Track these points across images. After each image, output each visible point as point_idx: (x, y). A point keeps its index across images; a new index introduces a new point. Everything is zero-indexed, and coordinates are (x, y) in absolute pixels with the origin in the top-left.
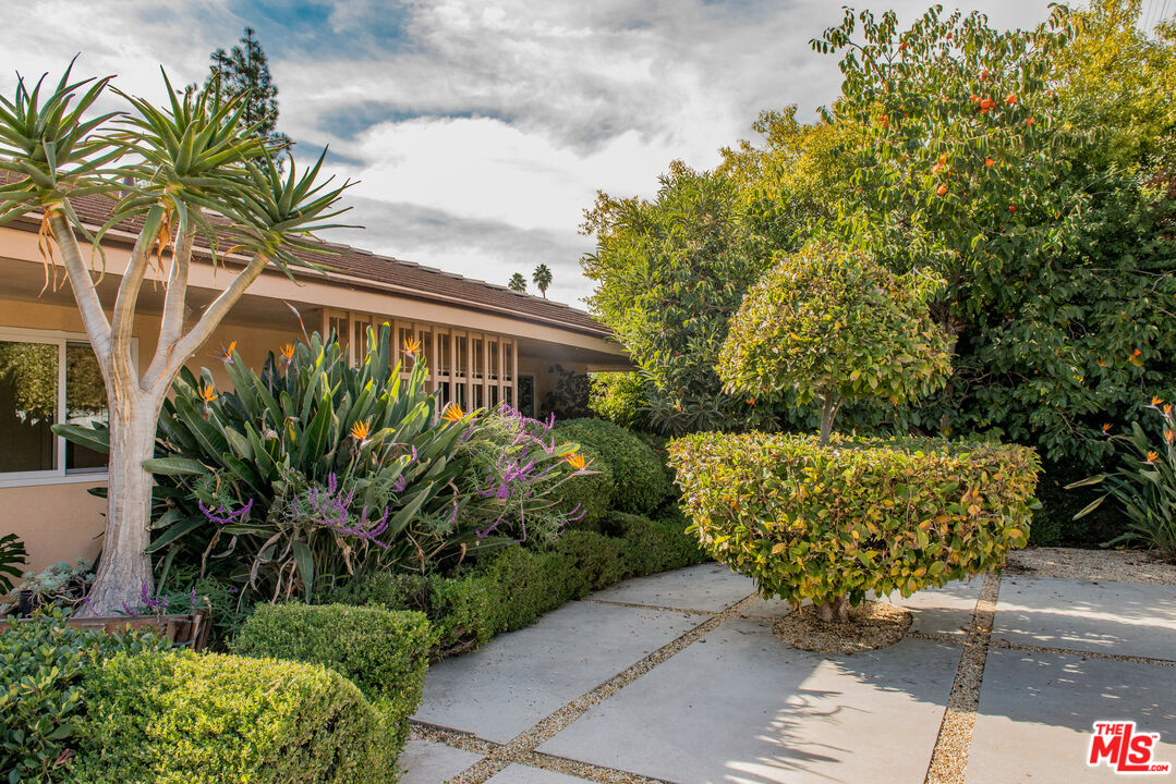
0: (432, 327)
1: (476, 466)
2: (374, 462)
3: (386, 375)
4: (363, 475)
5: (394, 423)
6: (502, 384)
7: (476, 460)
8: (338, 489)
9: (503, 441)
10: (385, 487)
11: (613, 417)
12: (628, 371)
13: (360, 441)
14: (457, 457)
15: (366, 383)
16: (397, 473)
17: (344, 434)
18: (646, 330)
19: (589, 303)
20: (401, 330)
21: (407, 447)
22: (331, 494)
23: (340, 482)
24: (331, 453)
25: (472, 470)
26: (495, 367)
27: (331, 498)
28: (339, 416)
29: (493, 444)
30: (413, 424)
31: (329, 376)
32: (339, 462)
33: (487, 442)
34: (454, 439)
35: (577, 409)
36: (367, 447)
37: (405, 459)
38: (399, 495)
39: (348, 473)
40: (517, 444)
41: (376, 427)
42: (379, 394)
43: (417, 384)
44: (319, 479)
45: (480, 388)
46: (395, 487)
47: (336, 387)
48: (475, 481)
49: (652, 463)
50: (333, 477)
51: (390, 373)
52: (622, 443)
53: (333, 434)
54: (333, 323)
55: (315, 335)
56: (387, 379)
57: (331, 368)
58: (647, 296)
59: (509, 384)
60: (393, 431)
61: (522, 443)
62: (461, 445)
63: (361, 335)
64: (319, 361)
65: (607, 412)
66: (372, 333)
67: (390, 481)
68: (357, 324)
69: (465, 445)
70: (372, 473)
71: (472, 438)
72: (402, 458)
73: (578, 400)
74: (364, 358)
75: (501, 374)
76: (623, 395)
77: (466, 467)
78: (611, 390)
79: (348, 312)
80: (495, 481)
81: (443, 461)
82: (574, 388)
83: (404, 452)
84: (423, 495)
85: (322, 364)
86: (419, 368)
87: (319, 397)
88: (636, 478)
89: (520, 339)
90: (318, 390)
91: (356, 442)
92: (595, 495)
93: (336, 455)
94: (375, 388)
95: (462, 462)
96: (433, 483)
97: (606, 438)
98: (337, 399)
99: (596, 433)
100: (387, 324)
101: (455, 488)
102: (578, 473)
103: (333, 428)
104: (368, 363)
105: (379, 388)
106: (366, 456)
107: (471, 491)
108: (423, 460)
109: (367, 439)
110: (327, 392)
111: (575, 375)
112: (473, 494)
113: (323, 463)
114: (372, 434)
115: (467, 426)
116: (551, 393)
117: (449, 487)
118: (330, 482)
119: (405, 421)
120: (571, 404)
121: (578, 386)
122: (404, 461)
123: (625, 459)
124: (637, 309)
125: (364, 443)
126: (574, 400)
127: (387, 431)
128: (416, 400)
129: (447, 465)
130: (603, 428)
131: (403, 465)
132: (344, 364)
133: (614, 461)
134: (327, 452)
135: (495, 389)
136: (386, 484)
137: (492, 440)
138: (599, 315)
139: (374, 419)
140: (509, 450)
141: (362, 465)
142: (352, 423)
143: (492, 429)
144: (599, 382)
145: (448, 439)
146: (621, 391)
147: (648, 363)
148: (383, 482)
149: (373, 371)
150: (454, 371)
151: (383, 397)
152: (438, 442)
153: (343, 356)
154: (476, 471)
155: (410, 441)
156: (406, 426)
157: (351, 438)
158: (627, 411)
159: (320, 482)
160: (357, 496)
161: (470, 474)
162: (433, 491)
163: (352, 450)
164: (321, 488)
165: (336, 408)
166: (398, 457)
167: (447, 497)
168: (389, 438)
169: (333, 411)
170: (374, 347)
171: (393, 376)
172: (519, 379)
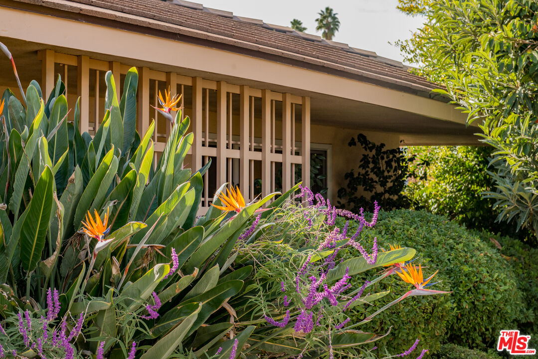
0: (194, 79)
1: (263, 280)
2: (115, 271)
3: (132, 144)
4: (98, 291)
5: (144, 214)
6: (289, 159)
7: (263, 271)
8: (62, 313)
9: (302, 243)
10: (129, 313)
11: (434, 208)
12: (455, 145)
13: (94, 241)
14: (237, 266)
15: (103, 154)
16: (148, 291)
17: (72, 229)
18: (494, 82)
19: (403, 48)
20: (152, 82)
21: (163, 250)
22: (51, 321)
23: (65, 301)
24: (53, 258)
25: (256, 285)
26: (279, 137)
27: (51, 326)
28: (64, 203)
29: (288, 246)
30: (172, 215)
31: (51, 144)
32: (64, 270)
33: (279, 244)
34: (231, 239)
35: (387, 196)
36: (105, 249)
37: (161, 270)
38: (151, 323)
39: (77, 288)
40: (326, 248)
41: (119, 220)
42: (123, 169)
43: (177, 157)
44: (35, 295)
45: (258, 165)
46: (144, 312)
47: (61, 160)
48: (261, 301)
49: (503, 276)
50: (54, 295)
51: (138, 140)
52: (461, 245)
53: (55, 230)
54: (59, 69)
55: (34, 85)
56: (133, 150)
57: (55, 131)
58: (497, 36)
59: (298, 160)
60: (143, 226)
61: (331, 248)
62: (243, 248)
63: (98, 88)
64: (38, 119)
65: (426, 201)
66: (112, 80)
67: (138, 302)
68: (92, 73)
69: (247, 248)
70: (112, 289)
71: (256, 238)
72: (157, 267)
73: (390, 184)
74: (101, 116)
75: (288, 146)
76: (450, 178)
77: (249, 282)
78: (432, 170)
79: (79, 55)
80: (292, 304)
81: (215, 272)
82: (383, 165)
83: (159, 259)
84: (187, 323)
85: (41, 124)
86: (180, 133)
87: (36, 174)
88: (482, 299)
89: (314, 96)
90: (34, 164)
91: (88, 241)
92: (427, 322)
93: (60, 260)
94: (117, 160)
95: (242, 273)
96: (201, 304)
97: (436, 239)
98: (62, 176)
99: (423, 231)
100: (134, 70)
101: (232, 311)
102: (414, 293)
103: (56, 219)
104: (107, 125)
105: (122, 162)
106: (103, 264)
107: (256, 318)
108: (186, 271)
109: (105, 238)
110: (47, 166)
111: (383, 150)
112: (259, 321)
113: (40, 272)
114: (113, 230)
115: (251, 220)
116: (352, 174)
117: (224, 310)
118: (50, 303)
119: (161, 211)
120: (379, 189)
121: (389, 164)
122: (159, 272)
123: (466, 269)
124: (484, 52)
125: (100, 245)
126: (383, 184)
127: (134, 226)
128: (175, 181)
129: (221, 277)
130: (432, 224)
131: (157, 279)
132: (73, 127)
133: (449, 272)
134: (47, 255)
135: (279, 166)
136: (132, 307)
137: (286, 241)
138: (419, 65)
139: (115, 207)
140: (312, 256)
141: (97, 276)
142: (84, 212)
143: (287, 224)
144: (418, 161)
145: (222, 238)
146: (445, 172)
147: (496, 132)
148: (128, 303)
149: (115, 136)
150: (223, 141)
151: (129, 175)
152: (209, 243)
153: (70, 115)
154: (264, 286)
155: (167, 240)
156: (163, 218)
157: (82, 235)
158: (454, 200)
159: (37, 300)
160: (89, 323)
161: (254, 292)
162: (201, 316)
163: (82, 253)
164: (38, 309)
165: (60, 191)
166: (151, 265)
167: (220, 326)
168: (137, 237)
169: (55, 195)
170: (116, 102)
171: (143, 143)
172: (311, 154)
